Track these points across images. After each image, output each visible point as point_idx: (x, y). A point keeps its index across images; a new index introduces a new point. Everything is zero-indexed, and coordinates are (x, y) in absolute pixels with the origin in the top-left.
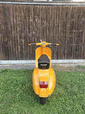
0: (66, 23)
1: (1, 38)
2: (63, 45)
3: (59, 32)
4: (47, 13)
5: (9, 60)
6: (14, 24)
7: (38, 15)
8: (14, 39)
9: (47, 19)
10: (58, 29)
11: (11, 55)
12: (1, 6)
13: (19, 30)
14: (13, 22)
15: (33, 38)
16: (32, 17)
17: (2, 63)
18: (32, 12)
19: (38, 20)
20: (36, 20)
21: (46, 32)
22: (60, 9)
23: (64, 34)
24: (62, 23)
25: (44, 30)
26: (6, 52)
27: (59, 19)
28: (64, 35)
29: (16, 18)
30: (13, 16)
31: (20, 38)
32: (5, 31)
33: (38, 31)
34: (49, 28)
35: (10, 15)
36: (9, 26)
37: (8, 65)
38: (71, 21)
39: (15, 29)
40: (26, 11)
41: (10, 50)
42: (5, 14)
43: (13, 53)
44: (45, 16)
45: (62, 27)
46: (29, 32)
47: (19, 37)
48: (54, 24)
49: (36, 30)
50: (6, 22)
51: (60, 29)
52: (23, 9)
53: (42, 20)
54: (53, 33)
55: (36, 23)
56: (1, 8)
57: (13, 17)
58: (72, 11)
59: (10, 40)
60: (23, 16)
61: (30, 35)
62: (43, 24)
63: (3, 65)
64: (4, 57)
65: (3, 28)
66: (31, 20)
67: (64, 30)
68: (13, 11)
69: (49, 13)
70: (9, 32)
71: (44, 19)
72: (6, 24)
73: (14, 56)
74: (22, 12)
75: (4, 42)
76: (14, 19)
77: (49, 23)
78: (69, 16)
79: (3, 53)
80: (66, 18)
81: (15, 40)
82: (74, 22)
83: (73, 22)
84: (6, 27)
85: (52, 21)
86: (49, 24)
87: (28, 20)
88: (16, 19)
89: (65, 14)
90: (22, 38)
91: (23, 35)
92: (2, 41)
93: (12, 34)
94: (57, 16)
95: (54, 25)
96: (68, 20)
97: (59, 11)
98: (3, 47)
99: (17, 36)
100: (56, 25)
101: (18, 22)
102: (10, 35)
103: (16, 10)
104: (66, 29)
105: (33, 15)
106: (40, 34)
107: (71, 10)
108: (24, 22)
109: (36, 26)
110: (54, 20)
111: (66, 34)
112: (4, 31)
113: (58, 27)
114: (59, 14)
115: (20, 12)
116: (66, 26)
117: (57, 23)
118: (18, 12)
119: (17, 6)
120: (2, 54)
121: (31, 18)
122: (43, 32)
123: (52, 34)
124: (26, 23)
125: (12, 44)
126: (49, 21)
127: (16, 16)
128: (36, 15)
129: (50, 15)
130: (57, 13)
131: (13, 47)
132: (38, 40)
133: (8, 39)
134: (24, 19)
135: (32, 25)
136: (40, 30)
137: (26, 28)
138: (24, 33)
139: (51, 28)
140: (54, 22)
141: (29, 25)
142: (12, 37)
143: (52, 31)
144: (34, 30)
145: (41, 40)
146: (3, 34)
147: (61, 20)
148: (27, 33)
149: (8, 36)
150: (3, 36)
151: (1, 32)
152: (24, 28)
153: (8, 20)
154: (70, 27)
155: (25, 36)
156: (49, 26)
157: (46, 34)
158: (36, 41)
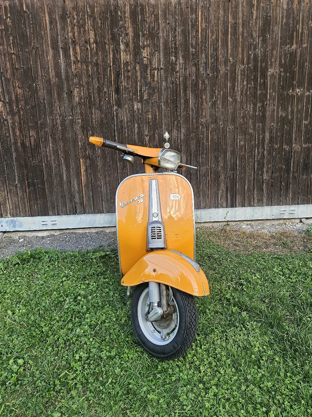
0: (265, 59)
1: (14, 133)
2: (252, 150)
3: (235, 100)
4: (184, 22)
5: (46, 214)
6: (58, 75)
7: (153, 35)
8: (64, 135)
9: (186, 50)
10: (233, 87)
12: (5, 7)
13: (80, 98)
14: (57, 65)
15: (136, 125)
16: (127, 45)
17: (21, 226)
18: (129, 24)
19: (152, 54)
20: (145, 53)
21: (187, 101)
22: (236, 7)
23: (255, 105)
24: (248, 64)
25: (175, 93)
26: (34, 184)
27: (235, 47)
28: (255, 110)
29: (66, 50)
30: (52, 43)
31: (85, 129)
32: (26, 103)
33: (155, 97)
34: (196, 85)
35: (40, 38)
36: (40, 84)
37: (45, 234)
38: (285, 54)
39: (65, 95)
40: (104, 19)
41: (50, 175)
42: (23, 36)
43: (62, 187)
44: (179, 38)
45: (248, 78)
46: (119, 104)
47: (82, 126)
48: (215, 69)
49: (145, 97)
50: (28, 68)
51: (238, 88)
52: (93, 11)
53: (167, 54)
54: (214, 104)
55: (144, 68)
56: (6, 15)
57: (55, 47)
58: (288, 10)
59: (46, 140)
60: (92, 41)
61: (124, 115)
62: (173, 69)
63: (28, 234)
64: (27, 205)
65: (19, 91)
66: (124, 57)
67: (255, 88)
68: (51, 23)
69: (195, 25)
70: (39, 106)
71: (176, 48)
72: (27, 75)
73: (63, 197)
74: (89, 24)
75: (23, 144)
76: (56, 56)
77: (196, 65)
78: (277, 30)
79: (22, 187)
80: (264, 41)
82: (295, 57)
83: (293, 55)
84: (30, 87)
85: (207, 57)
86: (194, 69)
87: (114, 56)
88: (67, 56)
89: (260, 23)
91: (96, 115)
92: (16, 143)
93: (51, 112)
94: (226, 33)
95: (218, 71)
96: (272, 50)
97: (235, 17)
98: (20, 167)
99: (72, 122)
100: (222, 69)
101: (73, 67)
102: (45, 119)
103: (63, 17)
104: (265, 84)
105: (131, 34)
106: (160, 112)
107: (285, 7)
108: (97, 64)
109: (145, 78)
110: (216, 50)
111: (263, 106)
112: (23, 103)
113: (234, 79)
114: (235, 27)
115: (79, 27)
116: (264, 76)
117: (226, 63)
118: (73, 28)
119: (69, 3)
120: (20, 194)
121: (122, 47)
122: (175, 102)
124: (105, 70)
125: (56, 152)
126: (196, 55)
127: (67, 44)
128: (144, 35)
129: (197, 31)
130: (226, 23)
131: (59, 165)
132: (154, 135)
133: (37, 133)
134: (97, 54)
135: (128, 77)
136: (160, 93)
137: (105, 90)
138: (100, 108)
139: (203, 82)
140: (217, 59)
141: (118, 75)
142: (54, 126)
143: (206, 96)
144: (135, 94)
145: (167, 135)
146: (19, 117)
147: (243, 51)
148: (111, 107)
149: (37, 123)
150: (20, 123)
151: (12, 110)
152: (100, 90)
153: (36, 62)
154: (280, 75)
155: (102, 121)
156: (197, 77)
157: (187, 108)
158: (147, 139)
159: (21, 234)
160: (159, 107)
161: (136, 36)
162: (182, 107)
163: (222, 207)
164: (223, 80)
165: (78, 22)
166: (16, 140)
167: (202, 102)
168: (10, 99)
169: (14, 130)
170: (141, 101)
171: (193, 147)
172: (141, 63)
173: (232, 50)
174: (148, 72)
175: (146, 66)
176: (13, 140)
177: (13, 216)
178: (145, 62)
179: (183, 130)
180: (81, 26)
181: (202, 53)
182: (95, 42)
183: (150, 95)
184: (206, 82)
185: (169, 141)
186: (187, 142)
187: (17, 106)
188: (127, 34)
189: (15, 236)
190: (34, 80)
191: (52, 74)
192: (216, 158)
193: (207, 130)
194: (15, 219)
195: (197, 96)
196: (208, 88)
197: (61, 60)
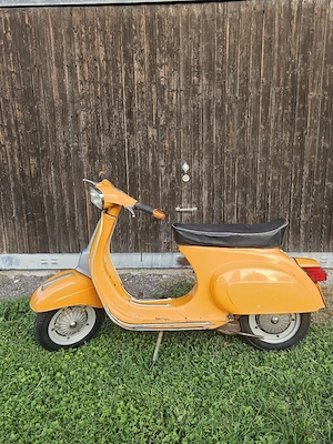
0: (305, 80)
1: (12, 160)
2: (286, 187)
3: (268, 128)
4: (209, 37)
5: (46, 251)
6: (63, 96)
7: (172, 52)
8: (67, 163)
9: (211, 68)
10: (266, 112)
11: (53, 231)
12: (5, 20)
13: (88, 123)
14: (61, 86)
15: (151, 155)
16: (142, 63)
17: (18, 264)
18: (144, 39)
19: (171, 74)
20: (162, 73)
21: (210, 128)
22: (272, 20)
23: (292, 134)
24: (285, 85)
25: (196, 118)
26: (33, 218)
27: (269, 65)
28: (291, 139)
29: (72, 68)
30: (56, 60)
31: (92, 156)
32: (27, 128)
33: (173, 122)
34: (221, 109)
35: (43, 54)
36: (42, 106)
37: (44, 274)
39: (70, 119)
40: (116, 34)
41: (51, 208)
42: (25, 53)
43: (64, 221)
44: (203, 56)
45: (285, 102)
46: (131, 131)
47: (89, 155)
48: (245, 92)
49: (162, 123)
50: (29, 88)
51: (272, 113)
52: (103, 25)
53: (188, 74)
54: (243, 132)
55: (161, 90)
56: (6, 29)
57: (60, 66)
59: (48, 168)
60: (102, 58)
61: (137, 142)
62: (195, 91)
63: (25, 274)
64: (26, 239)
65: (19, 114)
66: (138, 77)
67: (293, 114)
68: (56, 38)
69: (221, 41)
70: (41, 131)
71: (199, 67)
72: (28, 97)
73: (66, 233)
74: (99, 38)
75: (23, 174)
76: (61, 75)
77: (223, 87)
78: (321, 46)
79: (20, 221)
80: (305, 59)
81: (68, 168)
84: (31, 110)
85: (235, 77)
86: (220, 90)
87: (126, 75)
88: (73, 75)
89: (301, 38)
90: (101, 156)
91: (105, 143)
92: (14, 171)
93: (55, 138)
94: (258, 50)
95: (248, 93)
96: (315, 70)
97: (270, 29)
98: (18, 199)
99: (77, 150)
100: (253, 91)
101: (80, 87)
102: (47, 144)
103: (70, 32)
104: (304, 109)
105: (146, 51)
108: (107, 85)
109: (162, 101)
110: (246, 69)
111: (302, 136)
112: (22, 127)
113: (267, 103)
114: (270, 43)
115: (88, 43)
116: (304, 99)
117: (257, 84)
118: (80, 44)
119: (76, 16)
120: (18, 228)
121: (136, 65)
122: (196, 129)
123: (234, 134)
124: (116, 92)
125: (58, 182)
126: (222, 75)
127: (73, 62)
128: (161, 52)
129: (224, 47)
130: (258, 37)
131: (62, 197)
132: (170, 166)
133: (38, 160)
134: (107, 73)
135: (142, 99)
136: (179, 119)
137: (116, 113)
138: (109, 135)
139: (230, 107)
140: (247, 81)
141: (130, 97)
142: (56, 153)
143: (234, 123)
144: (151, 118)
145: (186, 167)
146: (19, 142)
147: (279, 70)
148: (122, 133)
149: (38, 150)
150: (19, 150)
151: (10, 135)
152: (110, 114)
153: (39, 81)
154: (323, 99)
155: (111, 149)
156: (222, 100)
157: (210, 136)
158: (163, 170)
160: (178, 134)
161: (153, 53)
162: (205, 134)
164: (254, 104)
165: (87, 37)
166: (14, 168)
167: (229, 129)
168: (9, 122)
169: (12, 157)
170: (157, 128)
172: (158, 83)
173: (265, 69)
174: (166, 94)
175: (164, 87)
176: (11, 169)
177: (10, 252)
178: (162, 83)
179: (205, 162)
180: (90, 42)
181: (229, 72)
182: (106, 59)
183: (167, 120)
184: (234, 105)
185: (189, 173)
186: (209, 175)
187: (17, 131)
188: (142, 51)
189: (11, 276)
190: (36, 101)
191: (56, 94)
192: (244, 196)
193: (234, 160)
194: (12, 255)
195: (222, 123)
196: (236, 113)
197: (67, 80)
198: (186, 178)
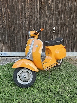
1: (7, 26)
5: (15, 52)
6: (22, 8)
8: (22, 27)
9: (62, 1)
11: (17, 46)
13: (28, 16)
14: (21, 5)
15: (45, 25)
17: (7, 55)
19: (51, 3)
20: (49, 2)
21: (61, 18)
25: (58, 15)
26: (12, 42)
31: (29, 25)
32: (11, 16)
33: (52, 16)
34: (64, 13)
36: (16, 11)
37: (14, 58)
39: (23, 14)
41: (17, 39)
43: (21, 43)
46: (40, 18)
47: (28, 25)
49: (48, 16)
50: (12, 5)
53: (56, 3)
54: (70, 19)
55: (49, 7)
59: (17, 28)
61: (41, 21)
62: (58, 8)
63: (9, 57)
64: (10, 48)
65: (9, 13)
66: (43, 3)
70: (15, 18)
71: (59, 1)
72: (12, 8)
73: (21, 46)
75: (9, 29)
77: (65, 7)
79: (8, 43)
81: (22, 28)
84: (13, 11)
85: (69, 4)
86: (64, 8)
87: (39, 3)
88: (25, 2)
90: (31, 25)
91: (33, 21)
92: (7, 29)
93: (19, 20)
95: (72, 9)
98: (8, 36)
99: (25, 23)
101: (27, 6)
102: (17, 21)
106: (53, 21)
108: (34, 5)
109: (49, 10)
110: (72, 2)
112: (10, 16)
120: (7, 45)
122: (57, 18)
123: (68, 20)
124: (36, 7)
125: (19, 32)
126: (65, 3)
131: (20, 36)
132: (50, 28)
133: (14, 26)
134: (34, 2)
135: (43, 9)
137: (36, 13)
138: (34, 19)
139: (67, 12)
140: (72, 5)
141: (40, 9)
142: (19, 24)
143: (67, 17)
144: (45, 15)
145: (54, 28)
146: (9, 21)
148: (38, 19)
149: (14, 23)
150: (9, 23)
151: (7, 18)
152: (34, 13)
153: (15, 4)
155: (34, 23)
156: (65, 10)
157: (61, 20)
158: (48, 29)
159: (7, 57)
160: (52, 19)
162: (60, 20)
163: (70, 51)
164: (73, 12)
166: (7, 28)
167: (66, 18)
168: (6, 15)
169: (7, 25)
170: (47, 17)
171: (62, 32)
172: (48, 5)
174: (50, 8)
175: (49, 6)
176: (6, 28)
177: (5, 51)
178: (49, 5)
179: (59, 27)
181: (67, 3)
183: (50, 15)
184: (68, 12)
185: (55, 30)
186: (60, 31)
187: (8, 17)
189: (6, 58)
190: (14, 9)
191: (20, 7)
192: (69, 36)
193: (67, 27)
194: (5, 52)
195: (64, 17)
196: (68, 14)
197: (23, 3)
198: (54, 32)
